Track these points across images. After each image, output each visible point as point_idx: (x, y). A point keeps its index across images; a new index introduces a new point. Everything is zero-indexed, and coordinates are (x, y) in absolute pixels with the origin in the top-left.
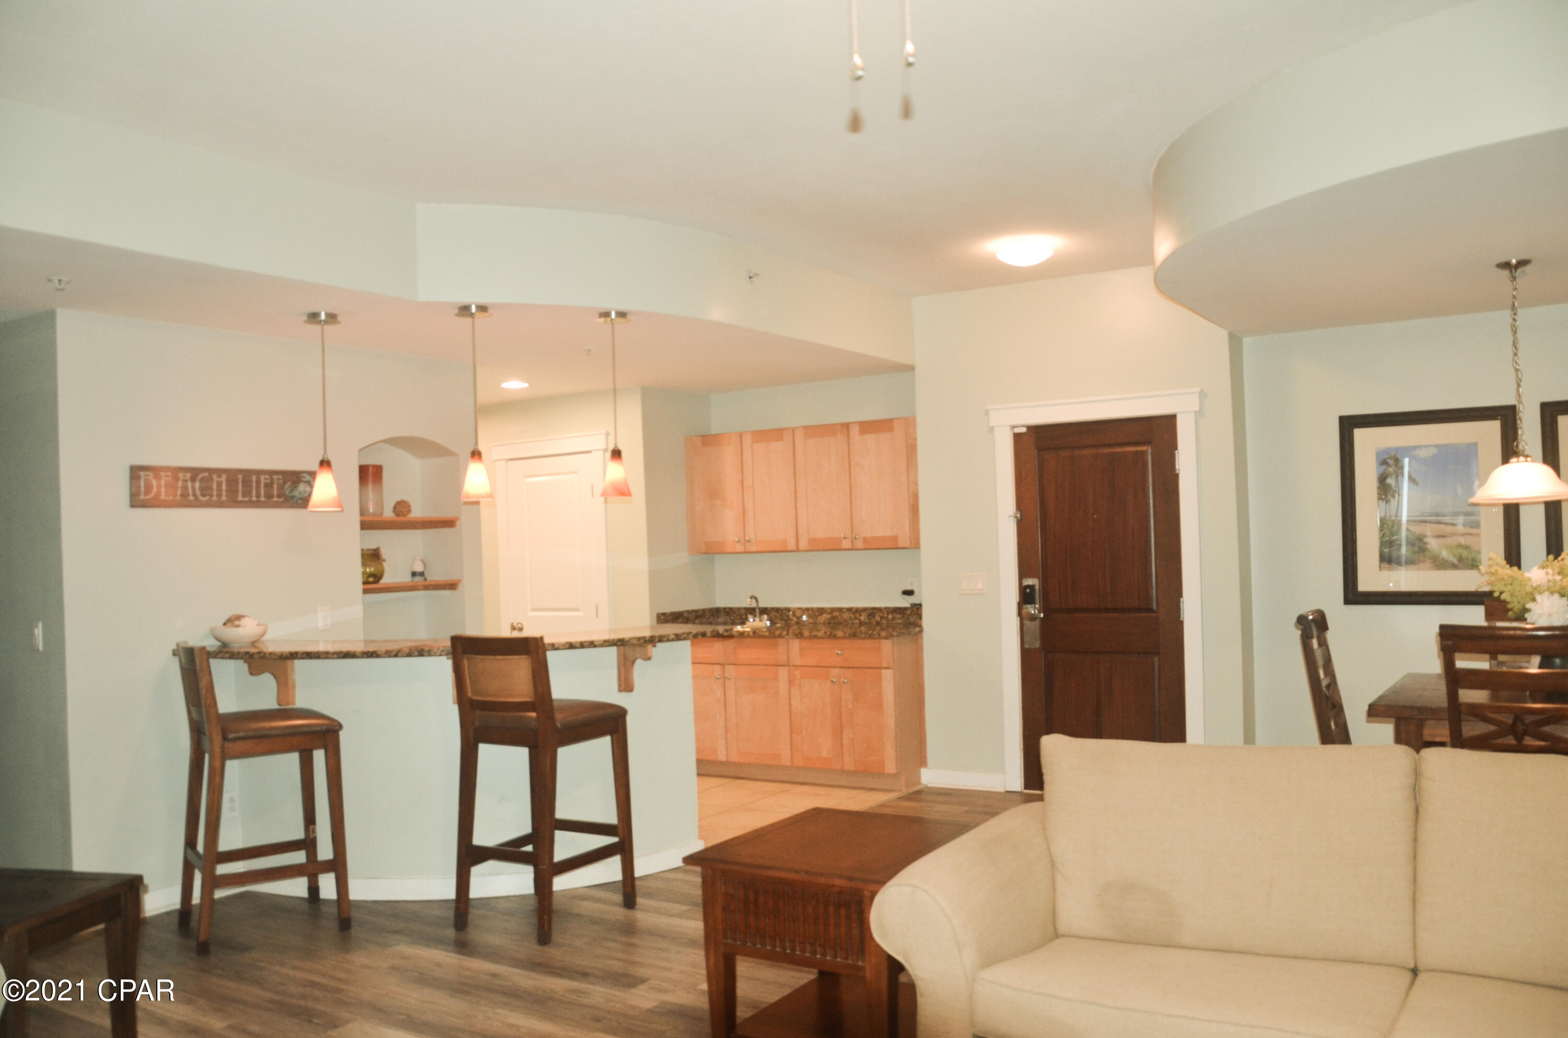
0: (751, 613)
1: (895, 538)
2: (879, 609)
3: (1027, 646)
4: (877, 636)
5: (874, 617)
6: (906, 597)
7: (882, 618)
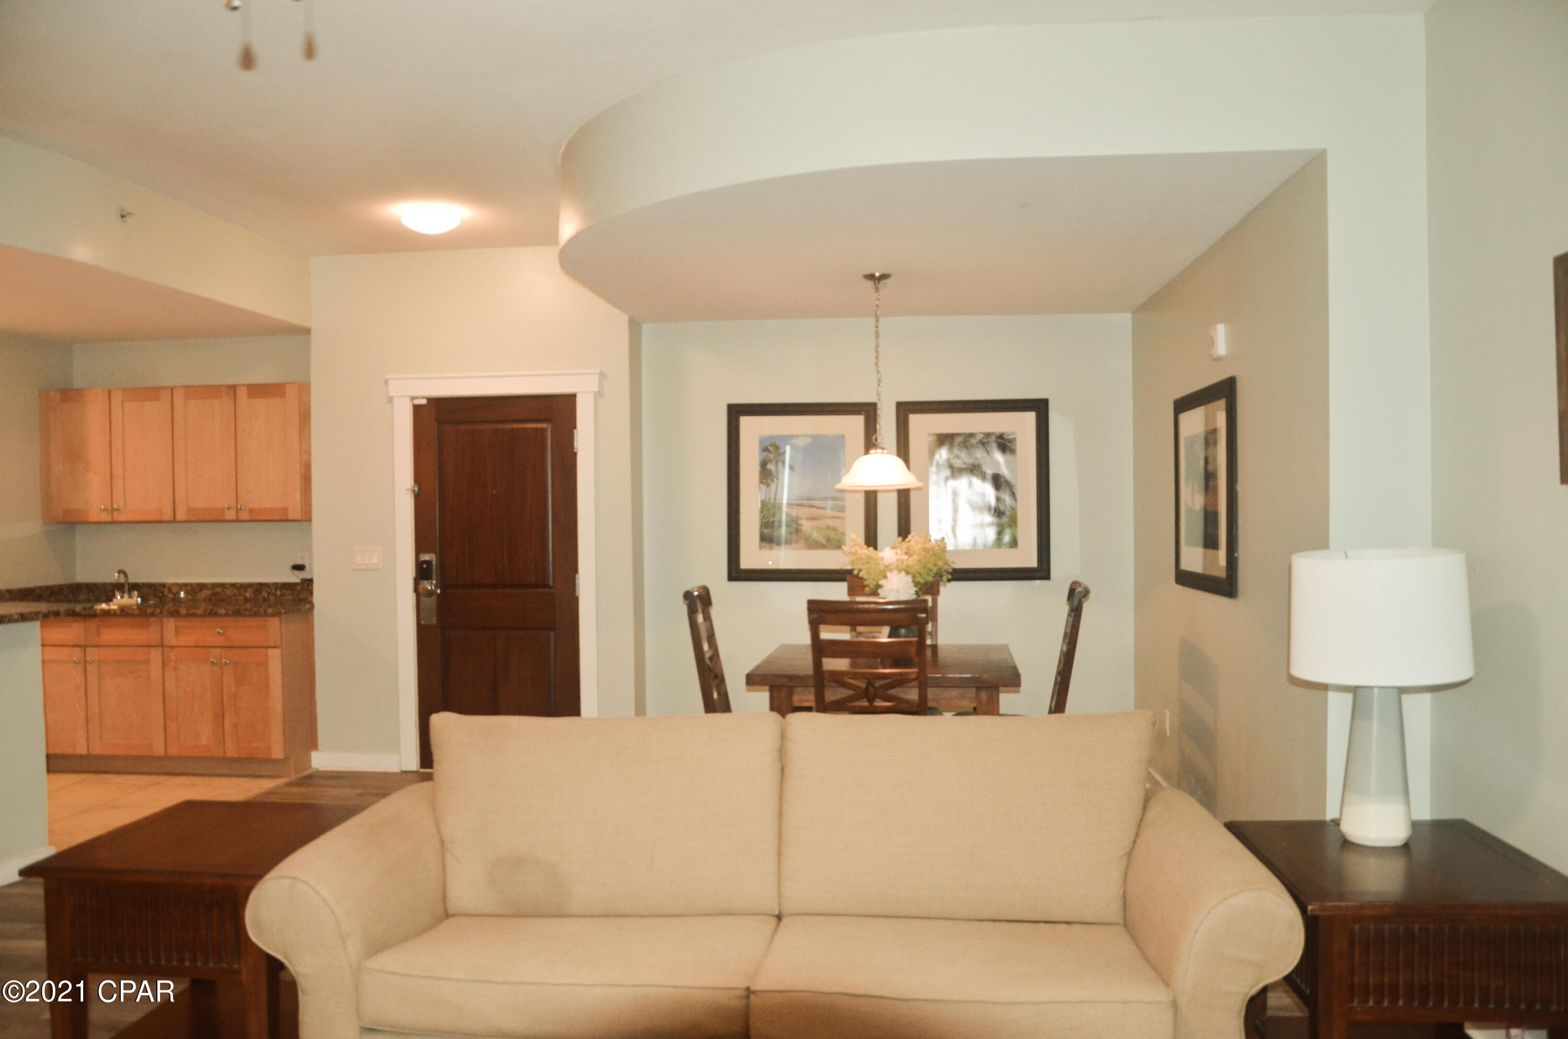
0: (119, 590)
1: (285, 510)
2: (267, 585)
3: (423, 623)
4: (263, 612)
5: (261, 593)
6: (296, 572)
7: (269, 594)
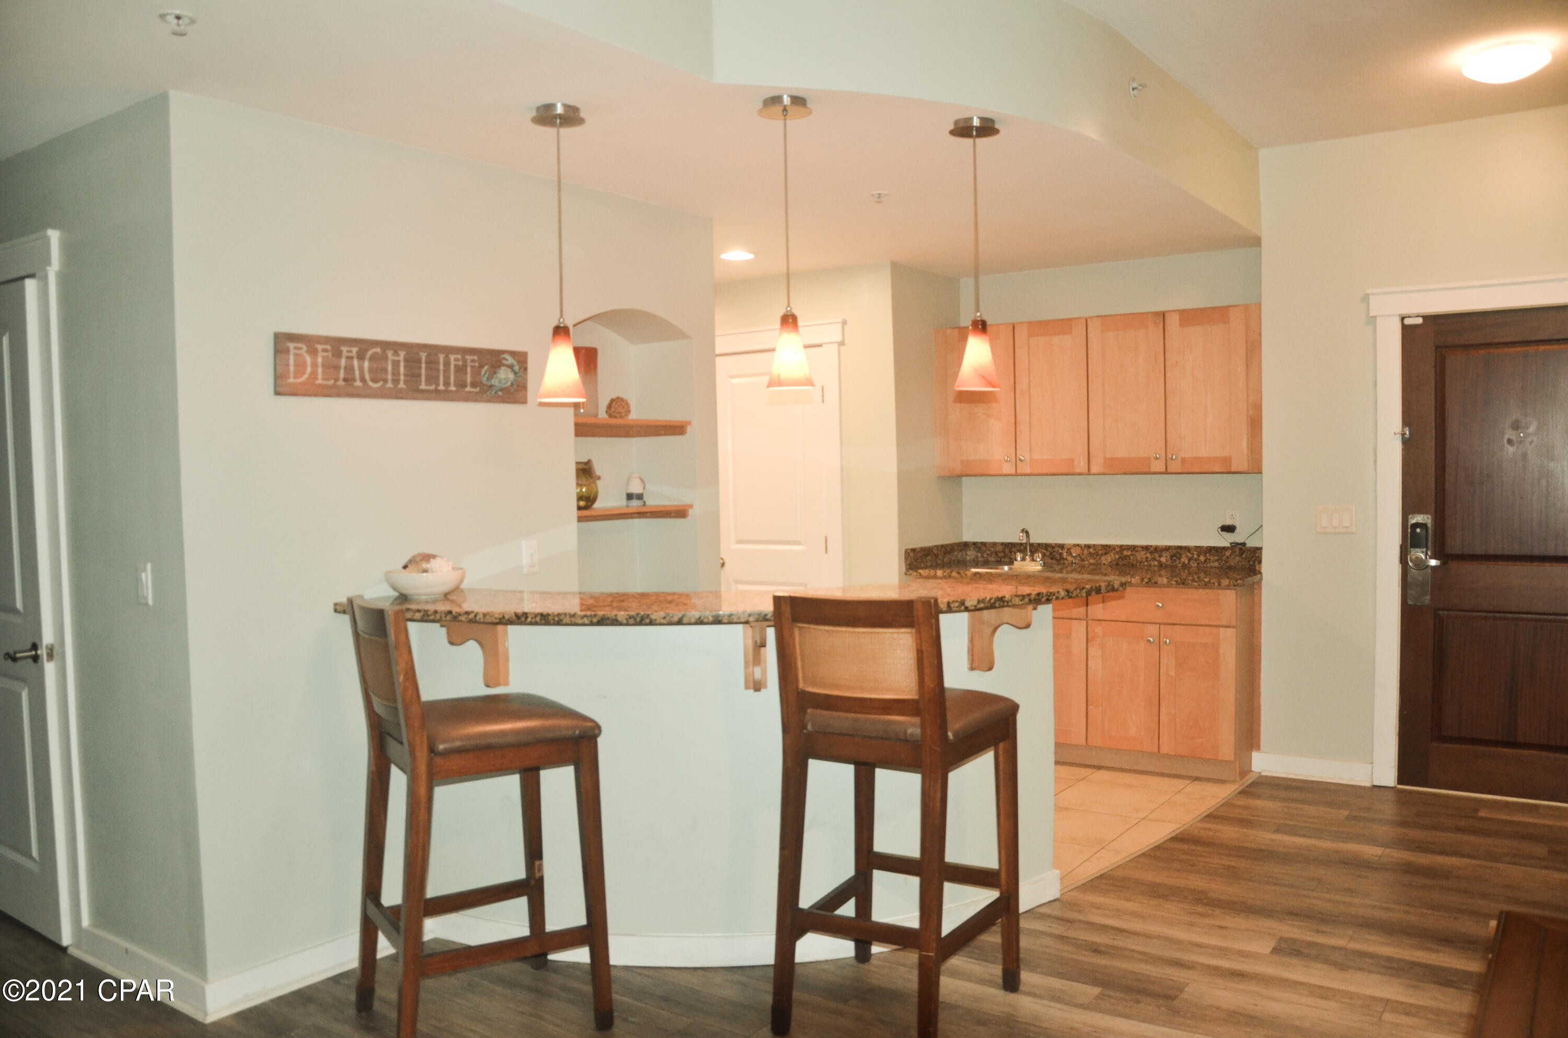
0: (1020, 551)
1: (1227, 460)
2: (1188, 549)
3: (1410, 602)
4: (1216, 584)
5: (1180, 559)
6: (1224, 534)
7: (1190, 559)
